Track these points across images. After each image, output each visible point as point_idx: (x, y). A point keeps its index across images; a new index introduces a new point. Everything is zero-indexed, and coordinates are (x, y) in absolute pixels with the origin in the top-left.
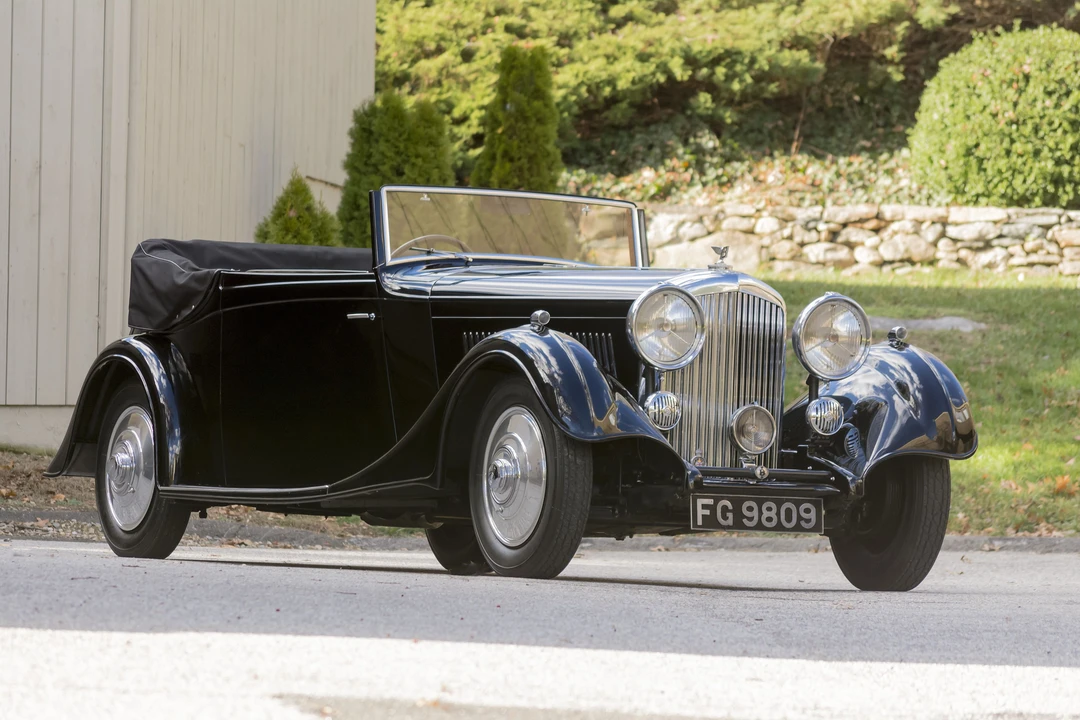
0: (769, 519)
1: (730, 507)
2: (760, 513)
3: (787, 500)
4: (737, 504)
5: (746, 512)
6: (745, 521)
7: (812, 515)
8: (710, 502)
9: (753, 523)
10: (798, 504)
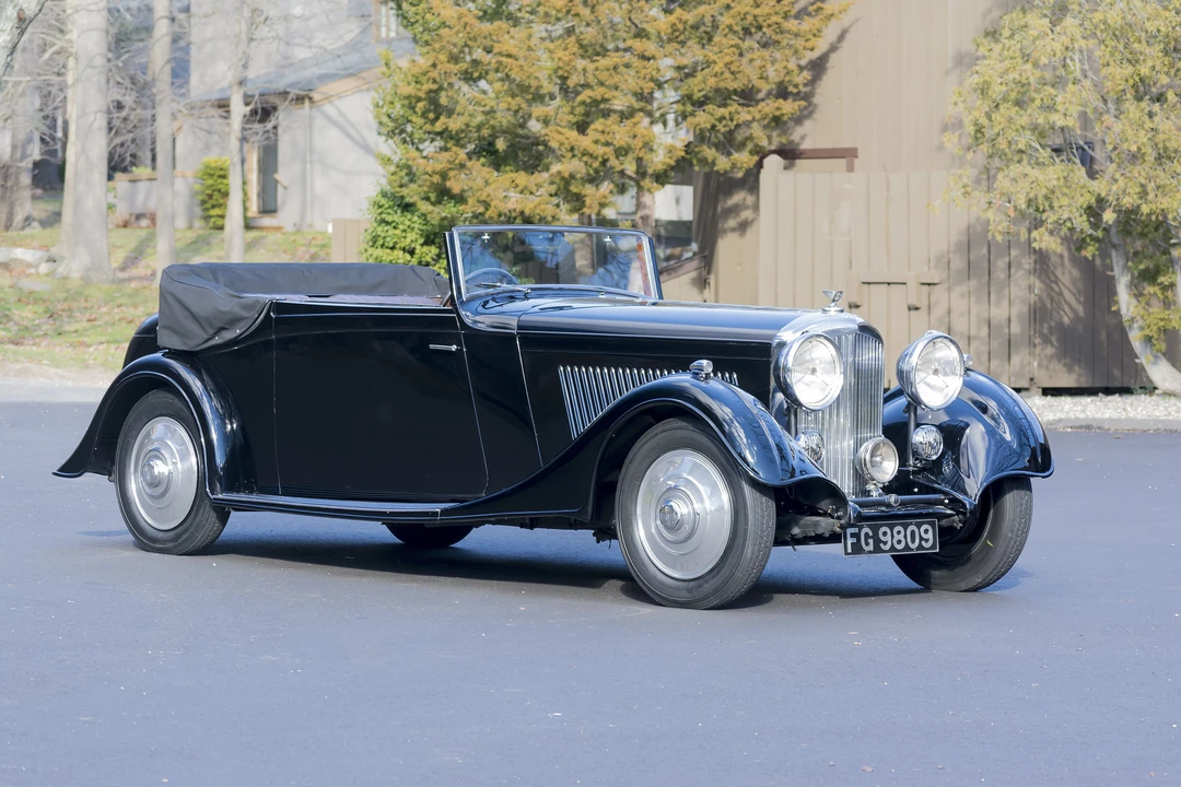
0: (899, 542)
1: (871, 534)
2: (893, 537)
3: (911, 524)
4: (875, 530)
5: (881, 537)
6: (882, 545)
7: (930, 536)
8: (855, 530)
9: (888, 547)
10: (919, 526)
